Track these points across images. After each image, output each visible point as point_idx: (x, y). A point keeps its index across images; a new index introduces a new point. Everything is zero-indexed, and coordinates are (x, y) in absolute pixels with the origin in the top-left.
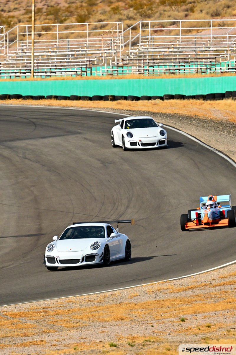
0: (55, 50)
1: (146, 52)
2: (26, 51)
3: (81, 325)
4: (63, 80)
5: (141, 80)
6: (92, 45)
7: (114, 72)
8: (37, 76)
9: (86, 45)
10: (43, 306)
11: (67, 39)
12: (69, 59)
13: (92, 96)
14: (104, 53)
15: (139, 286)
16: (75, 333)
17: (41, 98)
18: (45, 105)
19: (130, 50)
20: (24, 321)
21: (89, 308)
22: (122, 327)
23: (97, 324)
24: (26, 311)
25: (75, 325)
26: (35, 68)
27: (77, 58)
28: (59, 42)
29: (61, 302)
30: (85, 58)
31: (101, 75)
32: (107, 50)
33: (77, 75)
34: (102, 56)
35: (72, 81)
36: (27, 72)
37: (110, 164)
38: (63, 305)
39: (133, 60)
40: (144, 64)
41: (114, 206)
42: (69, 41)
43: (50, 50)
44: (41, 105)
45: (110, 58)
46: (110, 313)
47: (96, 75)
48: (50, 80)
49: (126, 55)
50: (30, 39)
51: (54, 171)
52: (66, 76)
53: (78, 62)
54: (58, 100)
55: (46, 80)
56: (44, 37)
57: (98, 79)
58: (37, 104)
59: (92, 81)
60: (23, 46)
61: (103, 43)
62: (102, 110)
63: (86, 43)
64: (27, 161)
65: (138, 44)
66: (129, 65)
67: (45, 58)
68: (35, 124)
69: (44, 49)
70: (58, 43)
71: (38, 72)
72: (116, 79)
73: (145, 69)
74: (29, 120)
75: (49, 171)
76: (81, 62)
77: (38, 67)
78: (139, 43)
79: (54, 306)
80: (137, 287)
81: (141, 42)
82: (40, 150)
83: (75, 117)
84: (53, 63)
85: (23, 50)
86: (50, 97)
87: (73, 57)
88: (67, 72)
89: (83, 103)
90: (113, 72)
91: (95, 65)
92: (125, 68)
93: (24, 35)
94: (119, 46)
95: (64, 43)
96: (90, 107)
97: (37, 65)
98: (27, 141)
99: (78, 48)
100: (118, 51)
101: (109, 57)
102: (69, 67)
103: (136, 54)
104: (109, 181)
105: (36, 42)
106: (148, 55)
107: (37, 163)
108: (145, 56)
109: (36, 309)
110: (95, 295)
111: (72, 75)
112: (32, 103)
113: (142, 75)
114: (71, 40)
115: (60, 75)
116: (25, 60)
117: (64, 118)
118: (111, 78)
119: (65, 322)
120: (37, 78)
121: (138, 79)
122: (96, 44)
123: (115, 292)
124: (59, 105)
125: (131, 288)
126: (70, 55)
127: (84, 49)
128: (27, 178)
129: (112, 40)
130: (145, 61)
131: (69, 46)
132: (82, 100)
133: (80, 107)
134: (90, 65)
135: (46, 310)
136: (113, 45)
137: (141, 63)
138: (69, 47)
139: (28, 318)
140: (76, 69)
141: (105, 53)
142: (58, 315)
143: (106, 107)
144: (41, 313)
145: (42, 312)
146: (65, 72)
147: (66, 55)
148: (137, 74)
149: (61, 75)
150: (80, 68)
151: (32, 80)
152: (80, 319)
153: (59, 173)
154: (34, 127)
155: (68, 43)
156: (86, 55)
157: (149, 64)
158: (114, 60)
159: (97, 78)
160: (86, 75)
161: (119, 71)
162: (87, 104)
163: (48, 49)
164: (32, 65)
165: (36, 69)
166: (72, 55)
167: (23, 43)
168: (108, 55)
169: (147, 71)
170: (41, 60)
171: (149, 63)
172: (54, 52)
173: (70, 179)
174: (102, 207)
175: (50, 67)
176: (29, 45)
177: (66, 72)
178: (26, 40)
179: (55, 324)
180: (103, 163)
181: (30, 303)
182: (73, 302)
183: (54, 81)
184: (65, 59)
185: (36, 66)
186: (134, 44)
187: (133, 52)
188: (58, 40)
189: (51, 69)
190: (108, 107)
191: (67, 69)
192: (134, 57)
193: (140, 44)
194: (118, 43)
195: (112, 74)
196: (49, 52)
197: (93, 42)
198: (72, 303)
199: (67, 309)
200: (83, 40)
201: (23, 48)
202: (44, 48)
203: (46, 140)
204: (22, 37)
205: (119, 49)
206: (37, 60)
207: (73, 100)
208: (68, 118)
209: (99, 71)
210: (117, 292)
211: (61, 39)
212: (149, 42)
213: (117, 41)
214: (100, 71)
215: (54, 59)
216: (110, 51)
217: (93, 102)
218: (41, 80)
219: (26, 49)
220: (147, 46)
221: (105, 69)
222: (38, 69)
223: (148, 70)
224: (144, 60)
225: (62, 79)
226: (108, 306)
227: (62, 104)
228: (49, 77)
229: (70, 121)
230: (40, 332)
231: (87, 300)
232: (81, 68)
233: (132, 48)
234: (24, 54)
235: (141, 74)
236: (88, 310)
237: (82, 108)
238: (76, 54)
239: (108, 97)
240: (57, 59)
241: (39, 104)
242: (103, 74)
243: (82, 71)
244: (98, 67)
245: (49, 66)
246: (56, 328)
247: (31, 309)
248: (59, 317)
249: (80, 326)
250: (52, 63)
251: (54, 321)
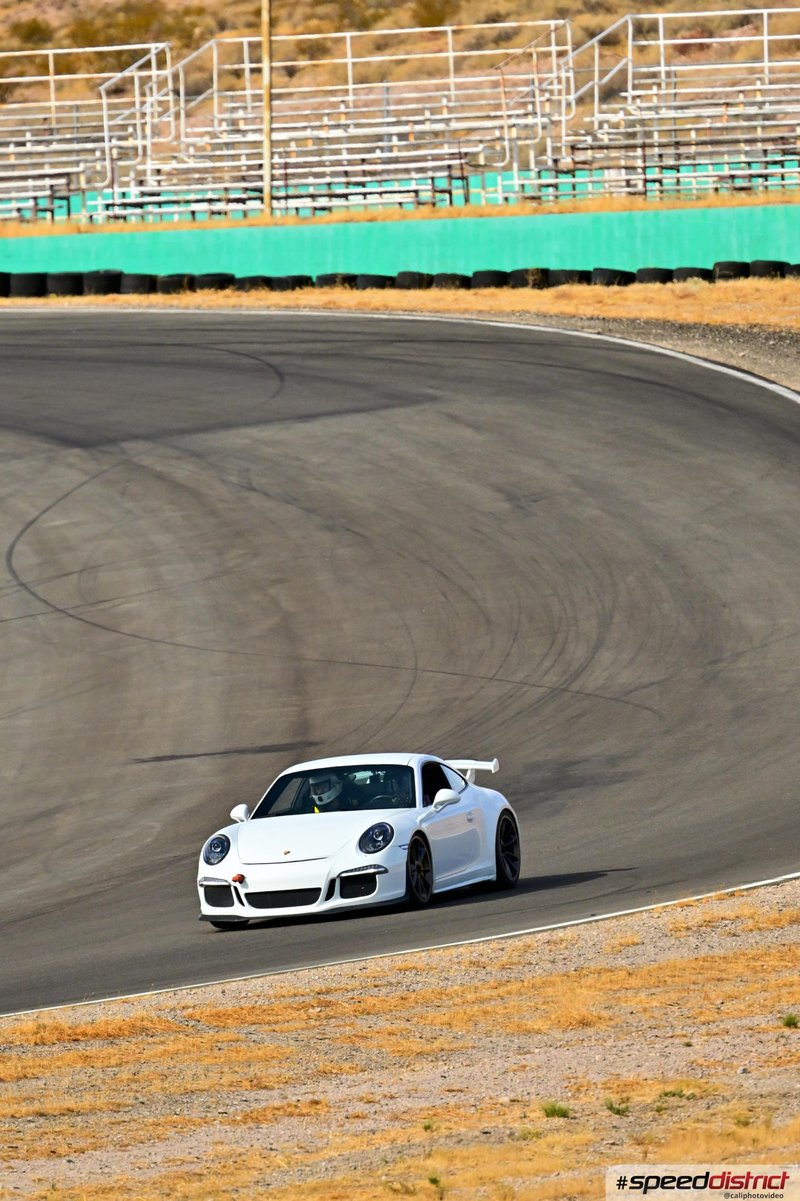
0: (343, 121)
1: (650, 119)
2: (246, 124)
3: (446, 1046)
4: (372, 220)
5: (637, 215)
6: (467, 100)
7: (544, 189)
8: (284, 212)
9: (449, 100)
10: (317, 987)
11: (381, 81)
12: (390, 149)
13: (470, 274)
14: (510, 127)
15: (642, 912)
16: (426, 1074)
17: (300, 282)
18: (312, 307)
19: (598, 114)
20: (254, 1037)
21: (472, 990)
22: (587, 1050)
23: (502, 1041)
24: (259, 1003)
25: (428, 1047)
26: (275, 183)
27: (417, 147)
28: (354, 95)
29: (377, 972)
30: (446, 146)
31: (501, 201)
32: (518, 116)
33: (419, 203)
34: (501, 139)
35: (404, 223)
36: (250, 199)
37: (535, 501)
38: (384, 982)
39: (607, 148)
40: (644, 161)
41: (553, 643)
42: (388, 88)
43: (326, 121)
44: (298, 307)
45: (528, 142)
46: (544, 1003)
47: (483, 202)
48: (328, 223)
49: (583, 132)
50: (256, 84)
51: (348, 530)
52: (380, 207)
53: (423, 159)
54: (357, 289)
55: (314, 223)
56: (307, 79)
57: (489, 215)
58: (284, 303)
59: (470, 221)
60: (234, 109)
61: (505, 93)
62: (505, 319)
63: (446, 93)
64: (254, 499)
65: (623, 94)
66: (595, 165)
67: (311, 147)
68: (280, 375)
69: (306, 117)
70: (350, 98)
71: (287, 197)
72: (551, 212)
73: (649, 177)
74: (261, 360)
75: (330, 529)
76: (433, 160)
77: (286, 180)
78: (626, 91)
79: (355, 983)
80: (634, 913)
81: (635, 87)
82: (299, 459)
83: (417, 346)
84: (339, 163)
85: (234, 122)
86: (328, 281)
87: (404, 143)
88: (384, 195)
89: (443, 299)
90: (540, 190)
91: (481, 169)
92: (581, 177)
93: (238, 74)
94: (560, 102)
95: (372, 97)
96: (466, 311)
97: (282, 171)
98: (253, 432)
99: (420, 112)
100: (555, 118)
101: (527, 138)
102: (392, 177)
103: (616, 126)
104: (535, 560)
105: (279, 96)
106: (659, 131)
107: (288, 502)
108: (649, 134)
109: (295, 995)
110: (494, 945)
111: (400, 204)
112: (269, 303)
113: (640, 199)
114: (396, 87)
115: (359, 205)
116: (243, 158)
117: (379, 351)
118: (535, 211)
119: (393, 1038)
120: (283, 216)
121: (627, 213)
122: (482, 97)
123: (561, 934)
124: (360, 307)
125: (613, 918)
126: (390, 135)
127: (441, 113)
128: (256, 555)
129: (533, 84)
130: (649, 151)
131: (388, 104)
132: (437, 286)
133: (430, 312)
134: (462, 169)
135: (329, 998)
136: (538, 99)
137: (634, 158)
138: (388, 111)
139: (266, 1027)
140: (413, 182)
141: (514, 126)
142: (368, 1014)
143: (520, 308)
144: (311, 1010)
145: (313, 1006)
146: (378, 196)
147: (379, 138)
148: (623, 194)
149: (366, 206)
150: (426, 179)
151: (267, 225)
152: (444, 1028)
153: (364, 537)
154: (275, 383)
155: (386, 96)
156: (447, 134)
157: (661, 161)
158: (543, 151)
159: (487, 210)
160: (448, 202)
161: (560, 187)
162: (456, 300)
163: (320, 117)
164: (266, 172)
165: (278, 188)
166: (402, 136)
167: (233, 99)
168: (523, 134)
169: (657, 185)
170: (297, 156)
171: (661, 156)
172: (338, 126)
173: (404, 557)
174: (512, 646)
175: (328, 180)
176: (253, 108)
177: (381, 193)
178: (244, 89)
179: (361, 1044)
180: (511, 498)
181: (271, 977)
182: (417, 971)
183: (341, 225)
184: (378, 151)
185: (281, 175)
186: (611, 93)
187: (607, 122)
188: (351, 86)
189: (329, 184)
190: (526, 307)
191: (384, 184)
192: (611, 137)
193: (631, 93)
194: (556, 92)
195: (539, 198)
196: (320, 127)
197: (471, 92)
198: (414, 972)
199: (398, 993)
200: (435, 85)
201: (236, 115)
202: (306, 115)
203: (315, 427)
204: (233, 80)
205: (560, 114)
206: (284, 154)
207: (408, 287)
208: (388, 350)
209: (492, 189)
210: (569, 934)
211: (362, 83)
212: (659, 85)
213: (551, 83)
214: (496, 188)
215: (340, 149)
216: (530, 120)
217: (475, 294)
218: (297, 223)
219: (244, 119)
220: (655, 99)
221: (512, 179)
222: (286, 186)
223: (660, 181)
224: (644, 146)
225: (368, 217)
226: (538, 980)
227: (370, 303)
228: (324, 213)
229: (399, 358)
230: (309, 1072)
231: (467, 961)
232: (433, 179)
233: (604, 107)
234: (238, 138)
235: (637, 196)
236: (470, 997)
237: (438, 314)
238: (413, 133)
239: (527, 277)
240: (351, 151)
241: (293, 304)
242: (506, 199)
243: (435, 191)
244: (489, 175)
245: (322, 175)
246: (360, 1059)
247: (276, 997)
248: (371, 1020)
249: (442, 1050)
250: (334, 164)
251: (356, 1036)
